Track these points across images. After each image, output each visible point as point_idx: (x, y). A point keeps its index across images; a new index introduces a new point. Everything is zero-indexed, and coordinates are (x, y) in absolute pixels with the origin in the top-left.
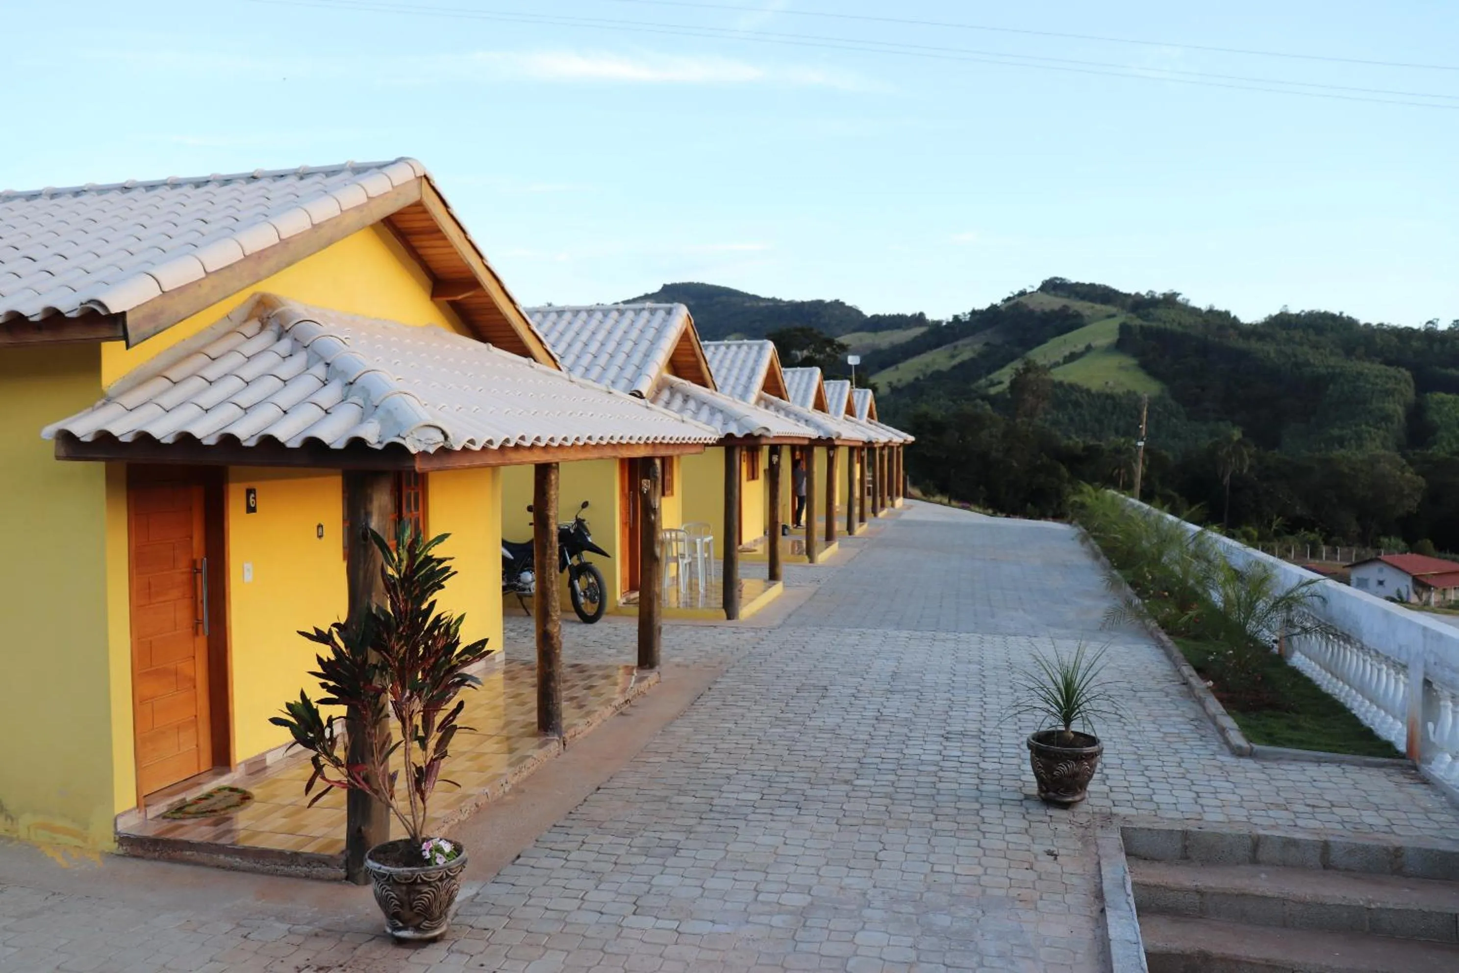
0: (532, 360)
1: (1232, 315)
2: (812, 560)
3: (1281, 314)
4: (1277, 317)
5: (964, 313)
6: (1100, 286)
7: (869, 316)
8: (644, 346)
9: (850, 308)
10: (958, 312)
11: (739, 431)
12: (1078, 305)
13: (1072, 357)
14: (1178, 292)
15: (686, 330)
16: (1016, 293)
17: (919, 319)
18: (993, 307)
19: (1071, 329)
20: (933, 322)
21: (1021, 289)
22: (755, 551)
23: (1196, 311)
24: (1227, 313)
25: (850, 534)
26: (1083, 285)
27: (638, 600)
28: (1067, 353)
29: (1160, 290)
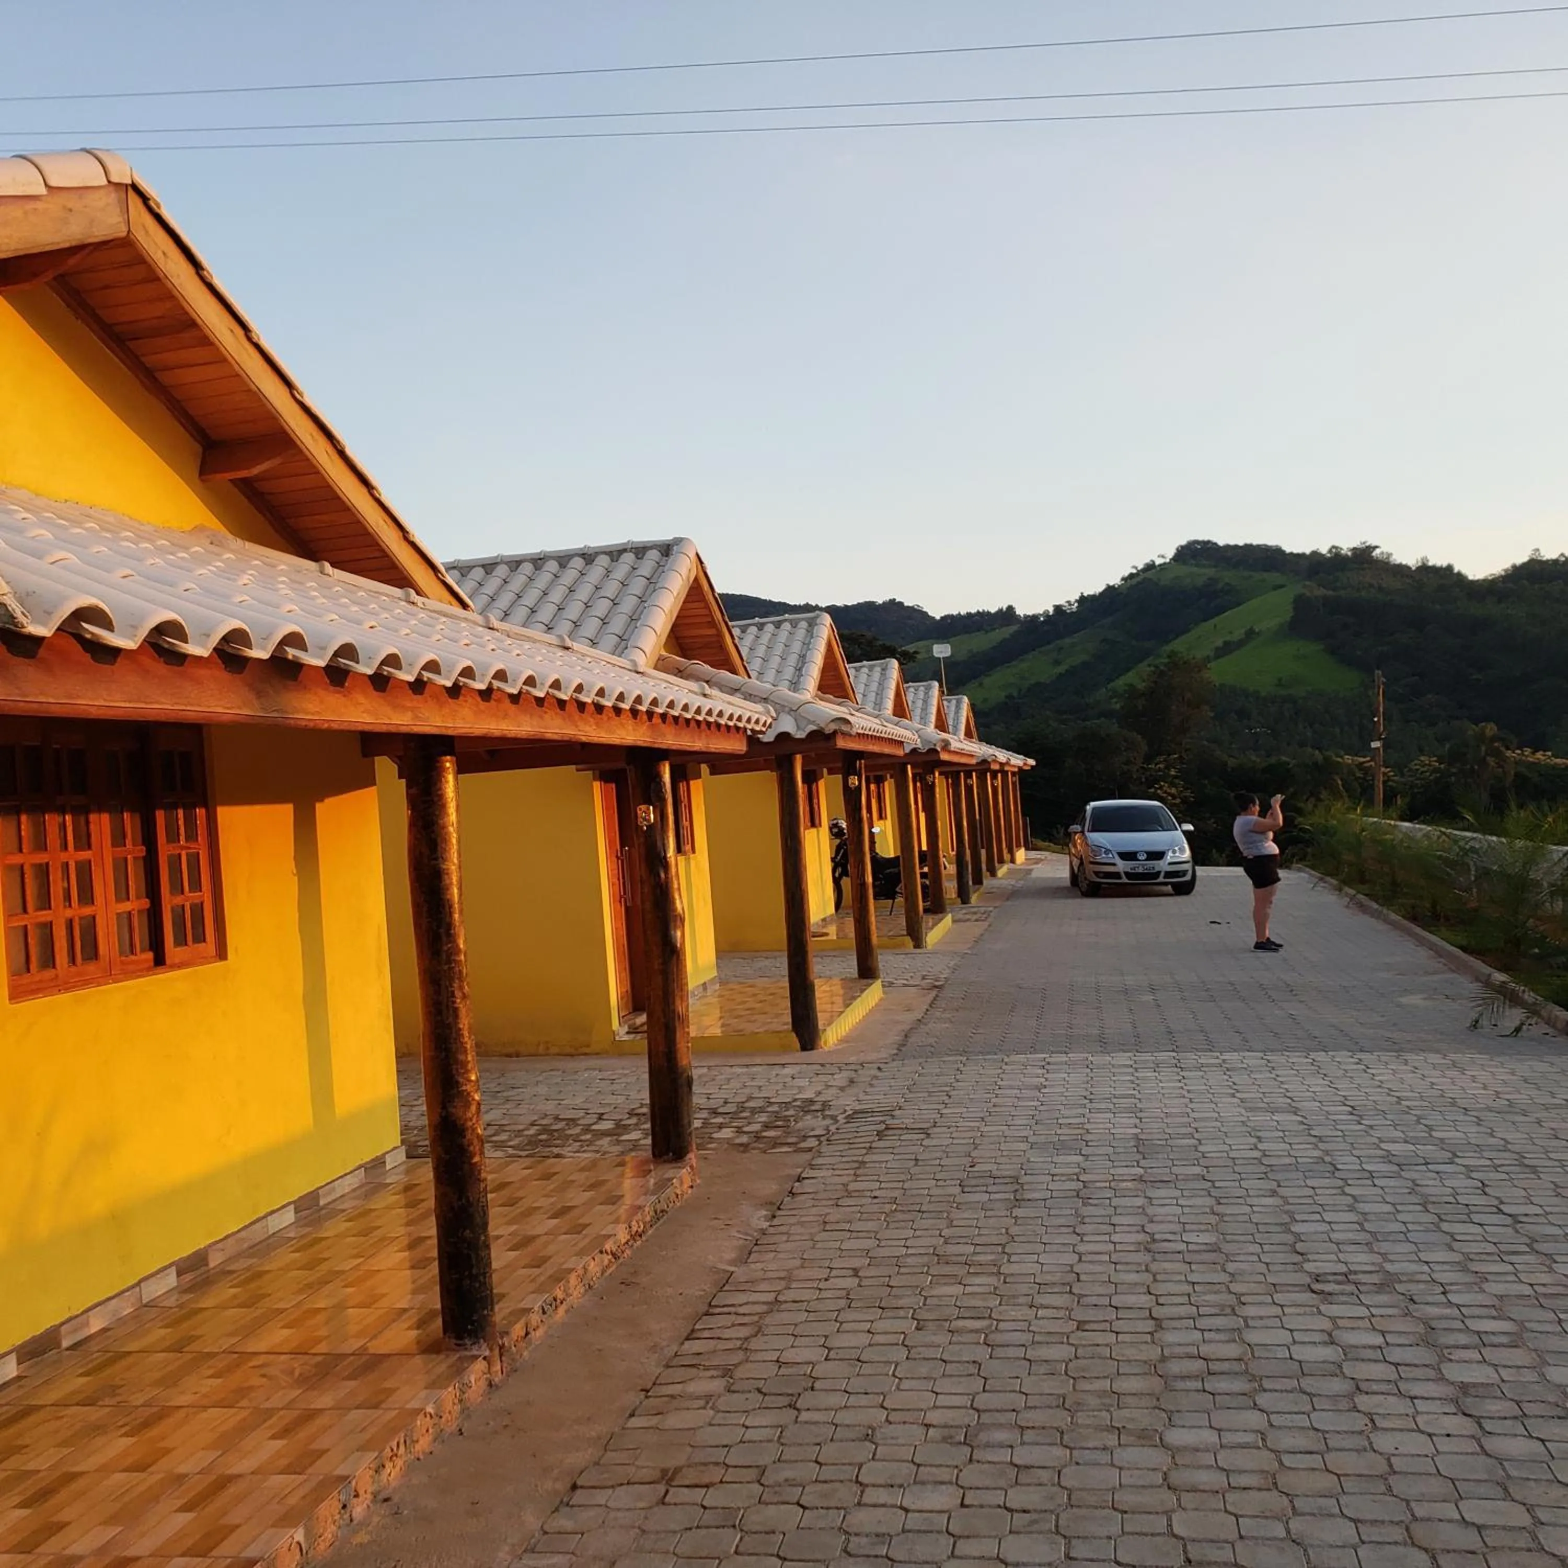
0: (412, 592)
1: (1456, 571)
2: (918, 943)
3: (1532, 562)
4: (1524, 565)
5: (1069, 602)
6: (1258, 546)
7: (938, 618)
8: (628, 604)
9: (912, 609)
10: (1061, 601)
11: (798, 728)
12: (1229, 577)
13: (1227, 649)
14: (1374, 544)
15: (696, 579)
16: (1140, 567)
17: (1008, 615)
18: (1110, 589)
19: (1221, 610)
20: (1026, 617)
21: (1148, 561)
22: (826, 934)
23: (1401, 570)
24: (1450, 568)
25: (964, 902)
26: (1236, 547)
27: (645, 1028)
28: (1219, 643)
29: (1347, 544)
